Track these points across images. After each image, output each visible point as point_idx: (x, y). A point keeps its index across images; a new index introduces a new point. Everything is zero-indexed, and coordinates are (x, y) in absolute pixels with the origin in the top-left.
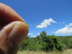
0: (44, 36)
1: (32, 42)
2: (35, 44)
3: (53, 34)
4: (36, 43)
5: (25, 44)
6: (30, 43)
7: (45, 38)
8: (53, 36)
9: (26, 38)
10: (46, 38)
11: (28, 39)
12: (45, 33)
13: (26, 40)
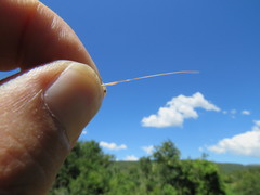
0: (169, 163)
1: (120, 183)
2: (133, 189)
3: (204, 155)
4: (138, 184)
5: (95, 187)
6: (114, 182)
7: (171, 168)
8: (206, 164)
9: (101, 163)
10: (179, 168)
11: (106, 166)
12: (175, 150)
13: (101, 169)
